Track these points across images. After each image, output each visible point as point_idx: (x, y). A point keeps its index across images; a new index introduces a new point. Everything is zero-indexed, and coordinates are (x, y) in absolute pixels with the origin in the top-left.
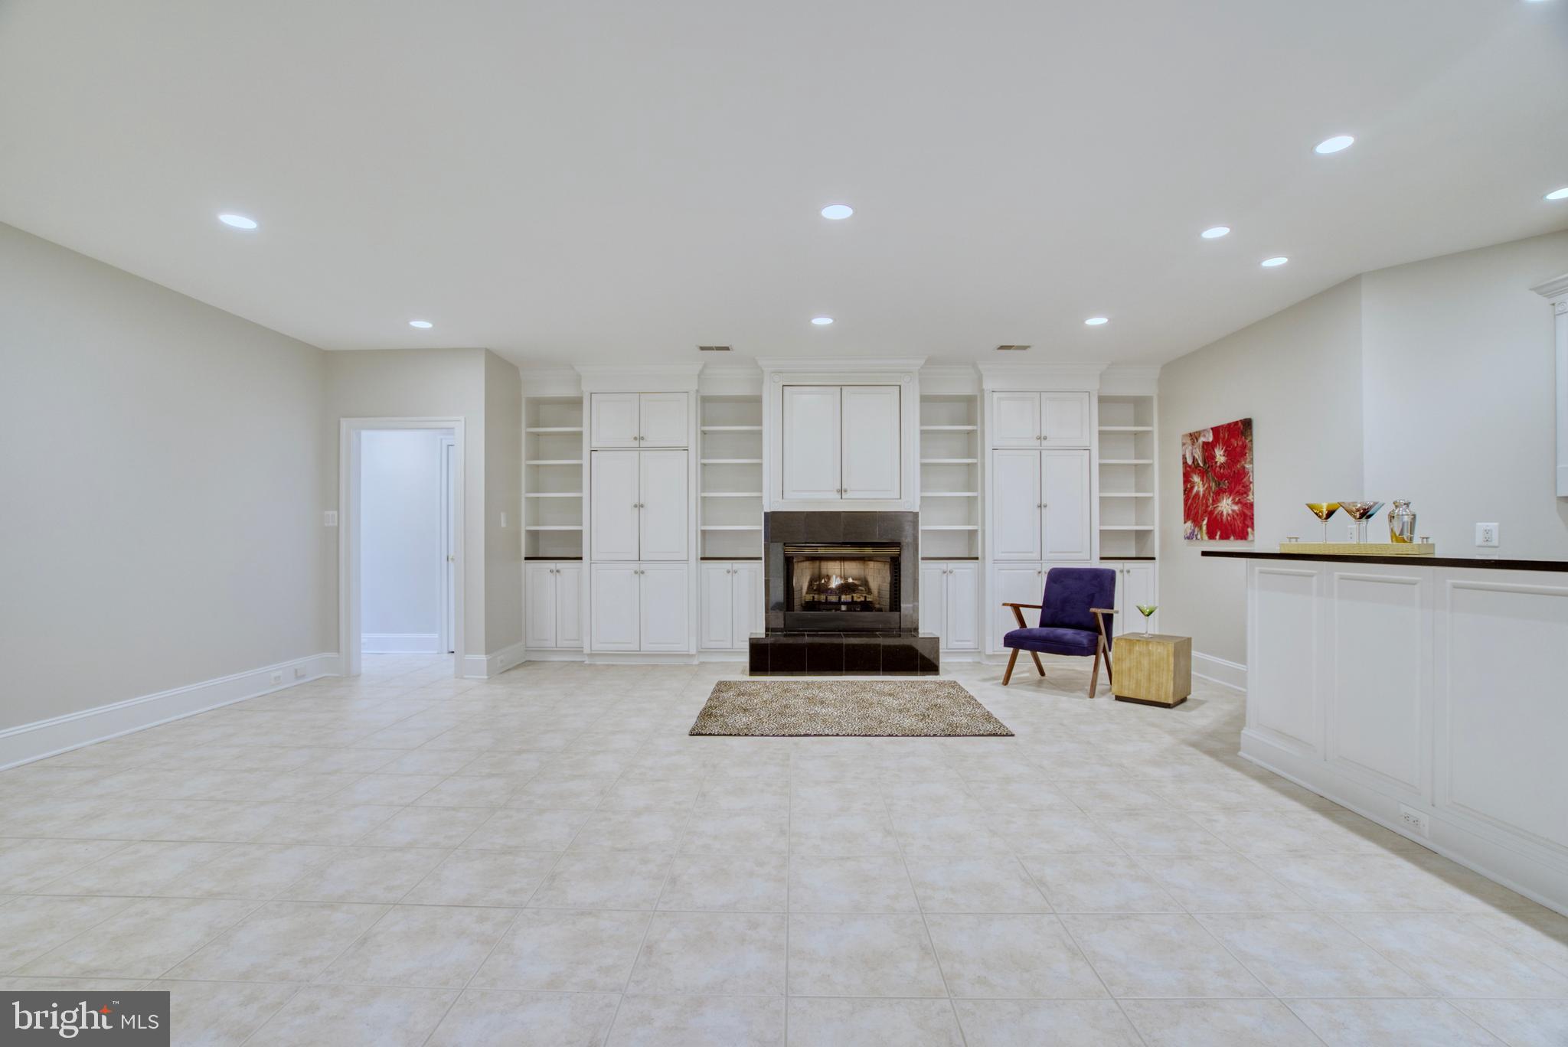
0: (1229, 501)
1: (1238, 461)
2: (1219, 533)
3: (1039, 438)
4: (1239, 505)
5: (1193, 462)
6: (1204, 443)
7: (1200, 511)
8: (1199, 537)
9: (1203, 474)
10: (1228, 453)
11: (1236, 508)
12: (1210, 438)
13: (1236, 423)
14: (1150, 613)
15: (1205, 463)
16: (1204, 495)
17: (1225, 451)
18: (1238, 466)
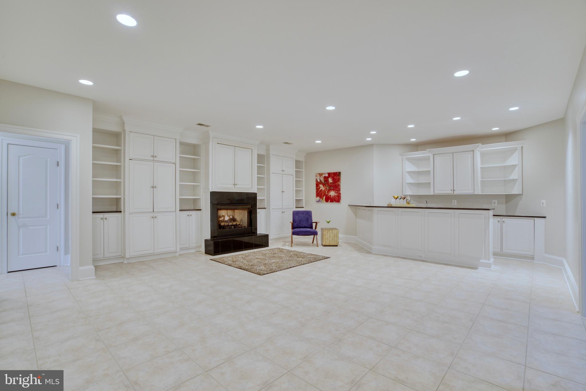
0: (334, 192)
1: (337, 182)
2: (329, 201)
3: (282, 171)
4: (337, 194)
5: (320, 181)
6: (324, 177)
7: (322, 194)
8: (322, 201)
9: (324, 185)
10: (333, 180)
11: (336, 194)
12: (327, 175)
13: (337, 173)
14: (329, 222)
15: (325, 182)
16: (324, 190)
17: (332, 179)
18: (337, 184)
